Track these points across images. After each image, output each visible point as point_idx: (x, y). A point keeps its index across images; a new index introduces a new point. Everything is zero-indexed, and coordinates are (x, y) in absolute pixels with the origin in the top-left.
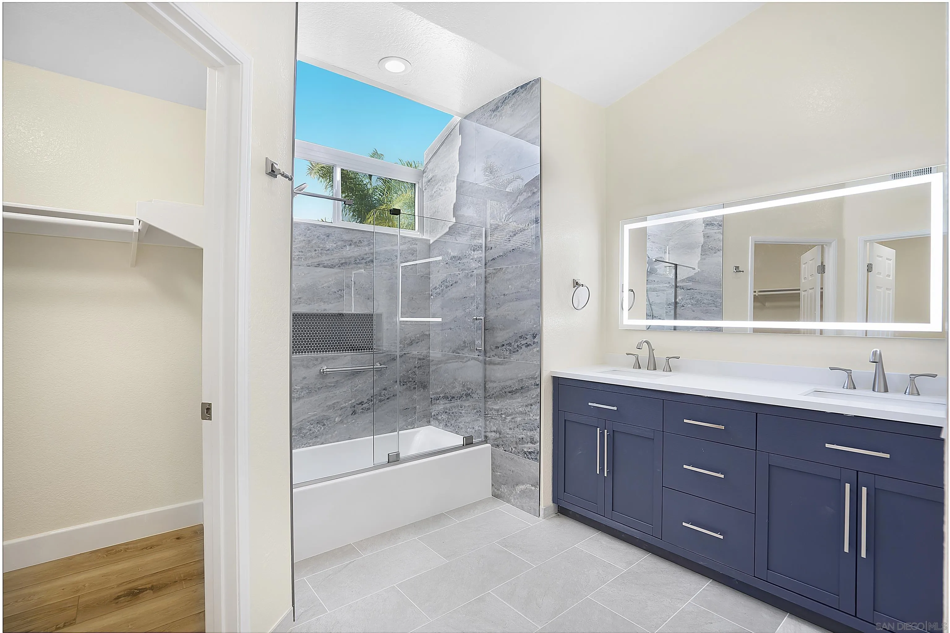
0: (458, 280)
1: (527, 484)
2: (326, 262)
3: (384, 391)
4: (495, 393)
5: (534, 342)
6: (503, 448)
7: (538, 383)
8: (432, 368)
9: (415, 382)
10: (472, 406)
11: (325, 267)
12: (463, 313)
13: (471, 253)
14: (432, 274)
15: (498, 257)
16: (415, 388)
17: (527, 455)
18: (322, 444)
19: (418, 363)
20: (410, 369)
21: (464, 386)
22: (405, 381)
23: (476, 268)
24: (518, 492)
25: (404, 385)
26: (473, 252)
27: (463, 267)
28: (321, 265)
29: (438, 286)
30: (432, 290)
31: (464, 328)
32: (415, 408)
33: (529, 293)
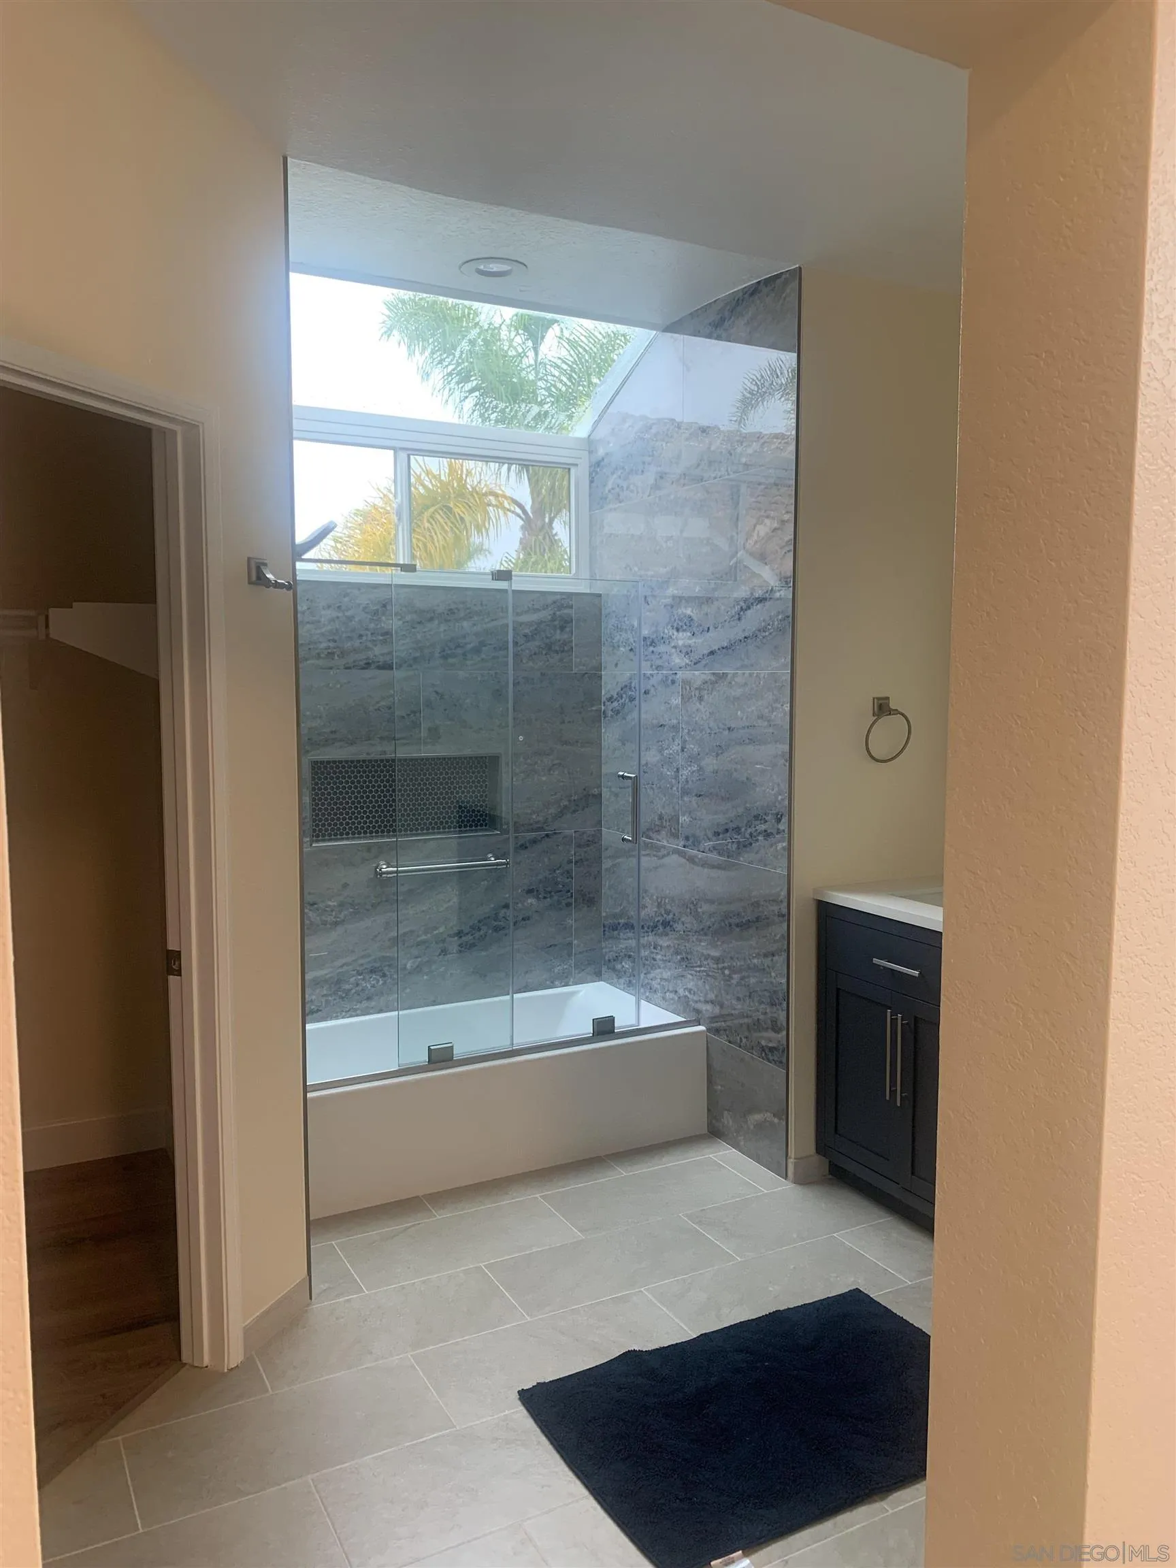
0: (649, 687)
1: (767, 1111)
2: (381, 659)
3: (505, 910)
4: (714, 925)
5: (778, 829)
6: (725, 1037)
7: (785, 911)
8: (606, 864)
9: (569, 891)
10: (674, 947)
11: (379, 668)
12: (658, 758)
13: (673, 634)
14: (605, 668)
15: (719, 649)
16: (569, 905)
17: (766, 1054)
18: (381, 1011)
19: (577, 854)
20: (559, 865)
21: (659, 905)
22: (549, 889)
23: (680, 668)
24: (752, 1127)
25: (545, 898)
26: (676, 633)
27: (659, 662)
28: (373, 666)
29: (615, 696)
30: (604, 703)
31: (660, 788)
32: (570, 944)
33: (771, 730)
